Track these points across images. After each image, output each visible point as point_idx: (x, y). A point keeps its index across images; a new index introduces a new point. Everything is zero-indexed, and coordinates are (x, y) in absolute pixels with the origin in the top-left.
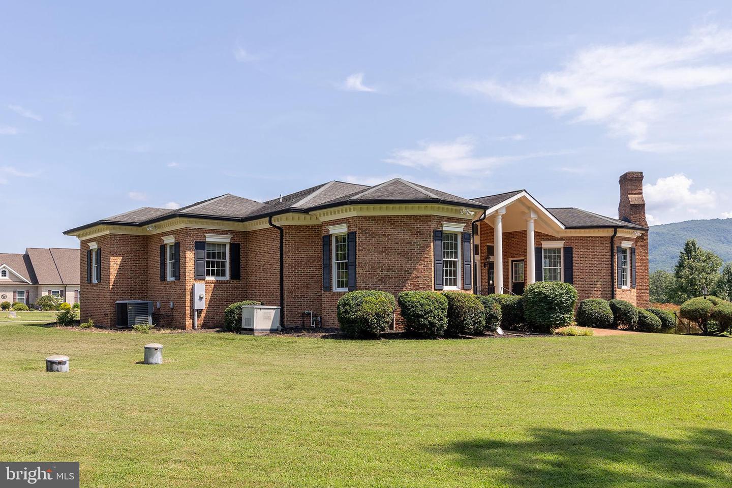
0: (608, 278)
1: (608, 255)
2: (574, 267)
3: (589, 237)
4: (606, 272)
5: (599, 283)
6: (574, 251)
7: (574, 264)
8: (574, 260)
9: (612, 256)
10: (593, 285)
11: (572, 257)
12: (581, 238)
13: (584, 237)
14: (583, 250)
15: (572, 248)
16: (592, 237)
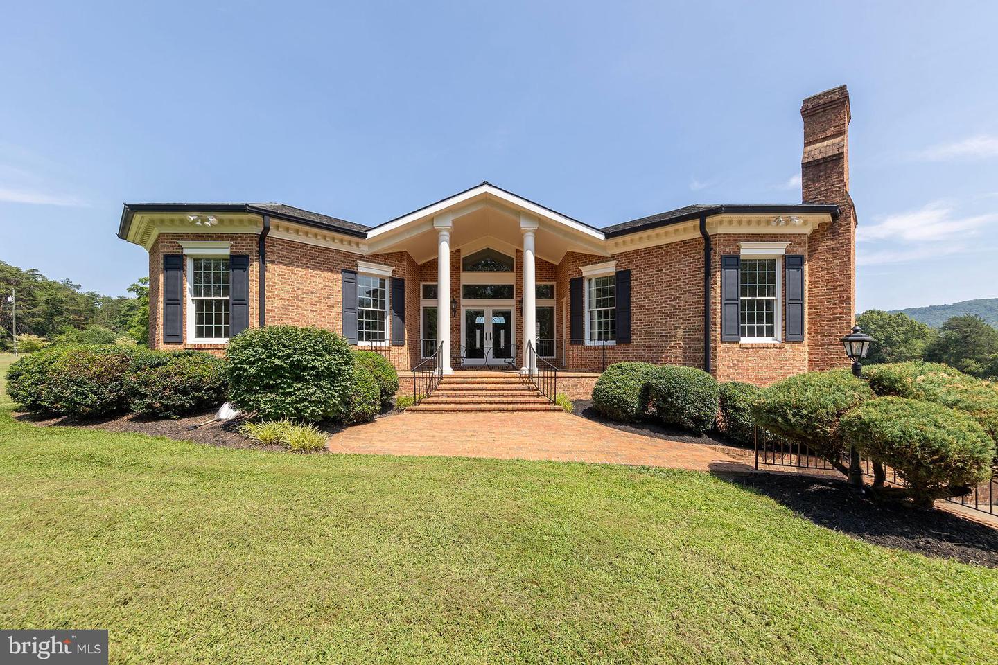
0: (698, 322)
1: (700, 277)
2: (633, 305)
3: (661, 247)
4: (694, 310)
5: (680, 332)
6: (633, 277)
7: (633, 299)
8: (633, 292)
9: (708, 274)
10: (667, 337)
11: (629, 288)
12: (647, 251)
13: (652, 248)
14: (649, 272)
15: (629, 272)
16: (667, 245)
